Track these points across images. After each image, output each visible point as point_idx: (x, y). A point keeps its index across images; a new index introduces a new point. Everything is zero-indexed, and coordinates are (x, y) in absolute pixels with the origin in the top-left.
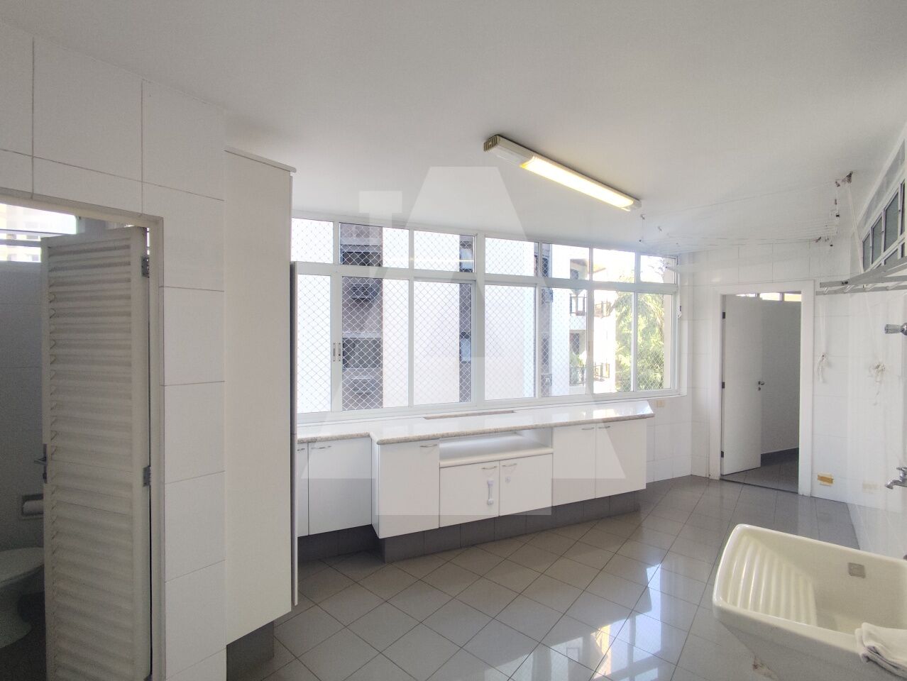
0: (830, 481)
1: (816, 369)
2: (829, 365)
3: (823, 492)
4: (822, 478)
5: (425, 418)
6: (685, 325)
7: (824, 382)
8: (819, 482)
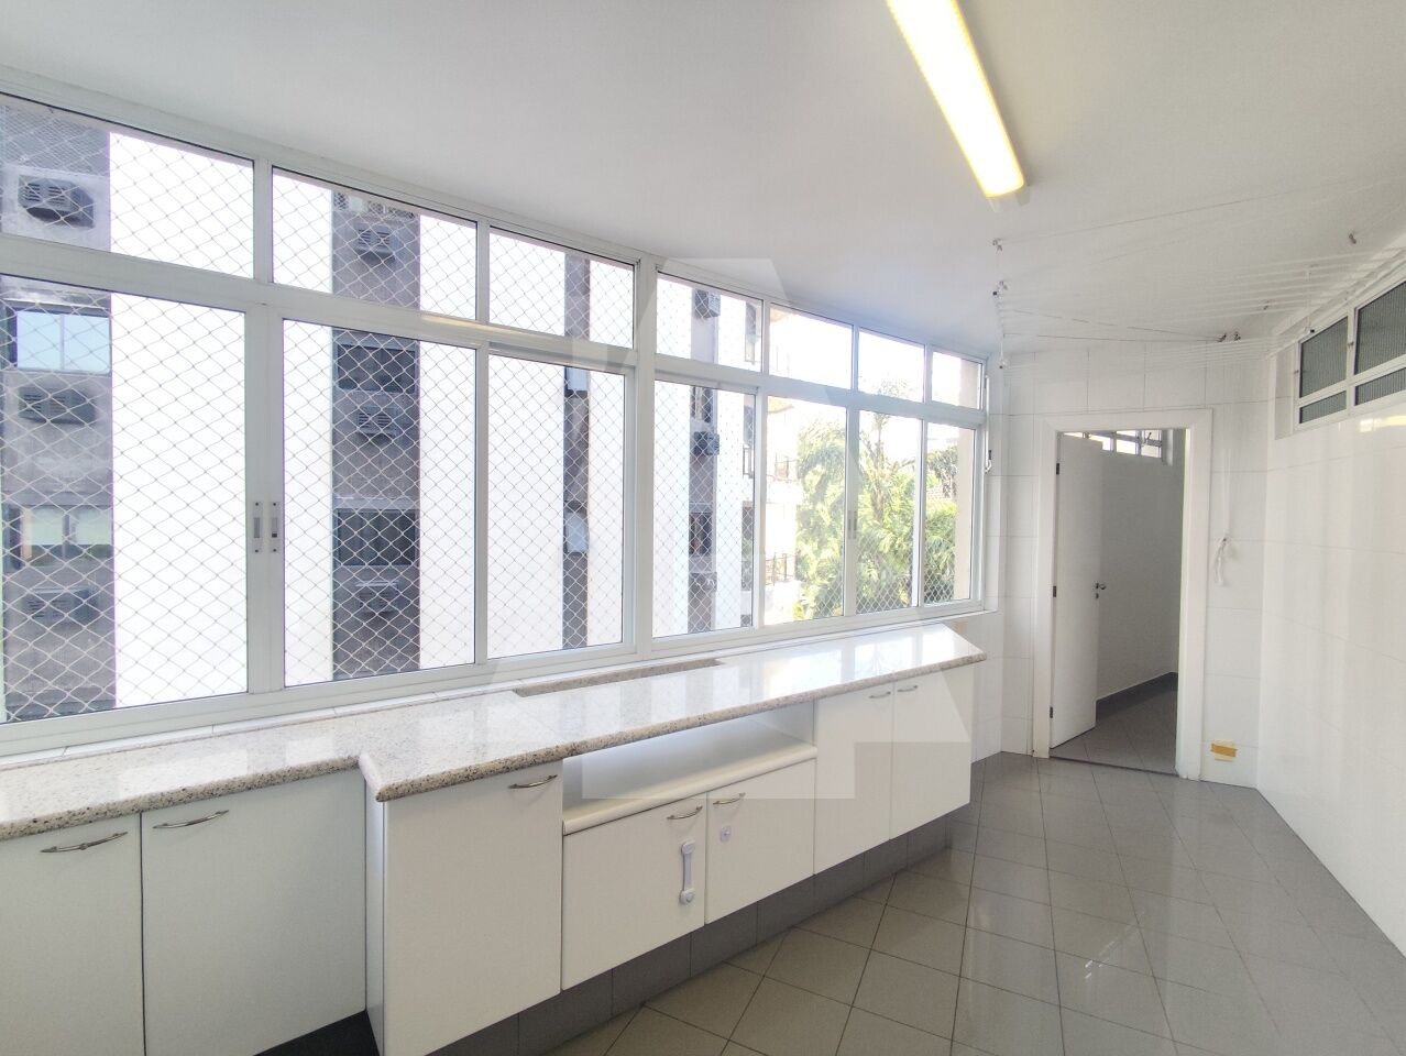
0: (1230, 752)
1: (1212, 562)
2: (1234, 554)
3: (1219, 772)
4: (1218, 749)
5: (517, 691)
6: (997, 484)
7: (1226, 584)
8: (1214, 754)
